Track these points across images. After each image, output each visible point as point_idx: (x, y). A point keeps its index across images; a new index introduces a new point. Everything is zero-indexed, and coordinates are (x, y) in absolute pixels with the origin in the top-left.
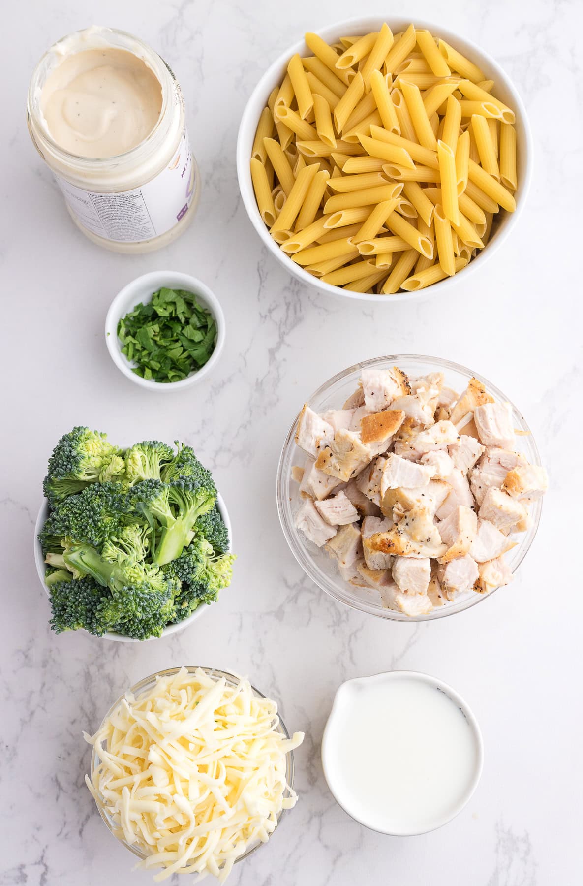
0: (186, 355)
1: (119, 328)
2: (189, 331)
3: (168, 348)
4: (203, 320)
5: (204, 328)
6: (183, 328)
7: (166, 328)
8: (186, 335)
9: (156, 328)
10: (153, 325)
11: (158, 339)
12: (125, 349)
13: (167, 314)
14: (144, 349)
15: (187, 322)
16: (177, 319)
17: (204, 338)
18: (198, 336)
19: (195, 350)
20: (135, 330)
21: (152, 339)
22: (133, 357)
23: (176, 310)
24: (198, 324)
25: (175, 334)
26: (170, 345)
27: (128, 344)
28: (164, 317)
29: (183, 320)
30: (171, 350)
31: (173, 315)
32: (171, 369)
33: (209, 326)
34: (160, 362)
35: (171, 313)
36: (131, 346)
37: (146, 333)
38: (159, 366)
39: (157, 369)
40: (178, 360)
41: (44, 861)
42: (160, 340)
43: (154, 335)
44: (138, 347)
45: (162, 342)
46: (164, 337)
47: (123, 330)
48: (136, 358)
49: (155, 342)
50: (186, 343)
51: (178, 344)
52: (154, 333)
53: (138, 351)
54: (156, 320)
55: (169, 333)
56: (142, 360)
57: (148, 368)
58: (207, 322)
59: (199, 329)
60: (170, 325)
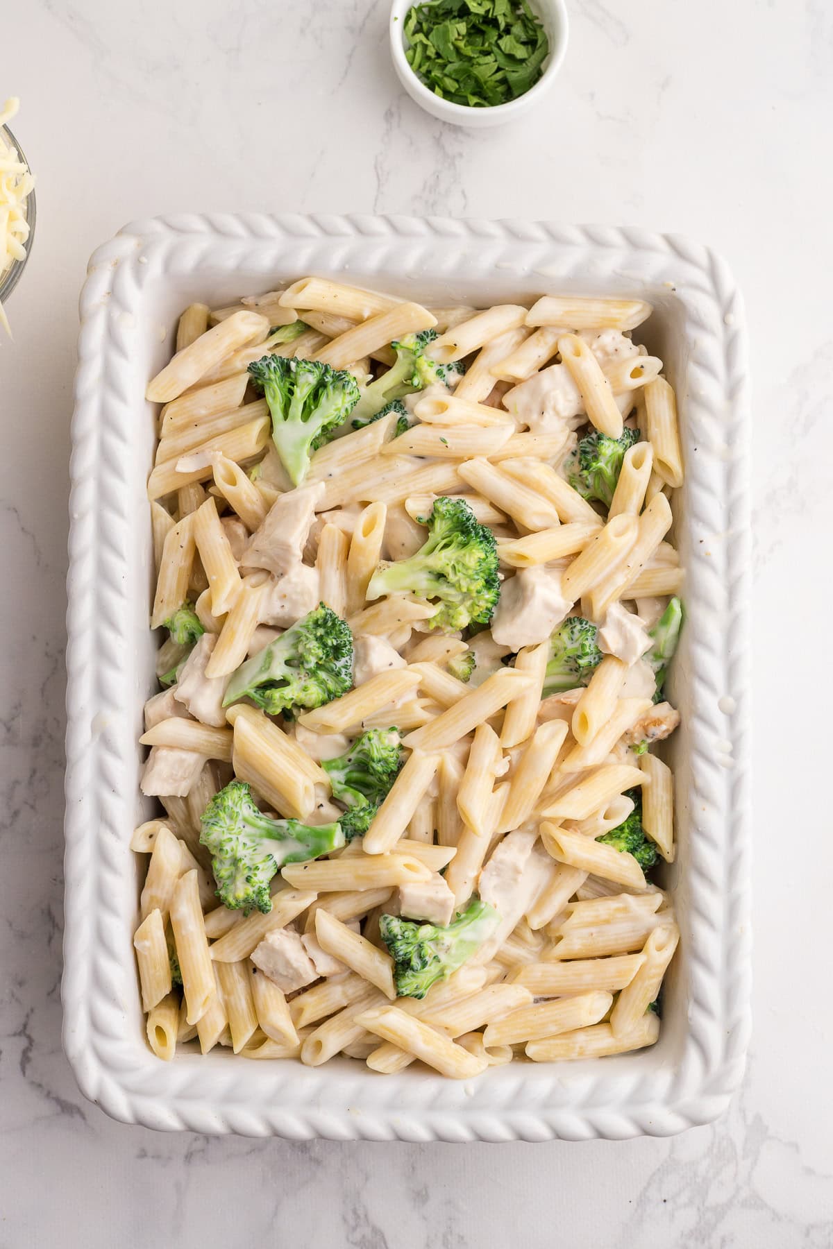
0: (499, 76)
1: (408, 17)
2: (507, 43)
3: (475, 61)
4: (531, 33)
5: (531, 43)
6: (500, 37)
7: (476, 31)
8: (503, 48)
9: (462, 27)
10: (459, 23)
11: (461, 44)
12: (411, 53)
13: (481, 11)
14: (438, 55)
15: (508, 31)
16: (494, 22)
17: (530, 57)
18: (521, 52)
19: (513, 71)
20: (431, 26)
21: (453, 44)
22: (420, 66)
23: (494, 9)
24: (524, 38)
25: (487, 45)
26: (478, 57)
27: (416, 45)
28: (477, 15)
29: (502, 26)
30: (479, 64)
31: (490, 16)
32: (474, 94)
33: (539, 42)
34: (457, 81)
35: (488, 12)
36: (419, 49)
37: (446, 33)
38: (457, 86)
39: (453, 90)
40: (486, 82)
41: (28, 1032)
42: (465, 46)
43: (456, 40)
44: (431, 52)
45: (468, 51)
46: (469, 43)
47: (413, 23)
48: (424, 69)
49: (457, 49)
50: (501, 59)
51: (490, 59)
52: (456, 36)
53: (428, 58)
54: (465, 18)
55: (479, 40)
56: (433, 74)
57: (439, 86)
58: (536, 36)
59: (524, 43)
60: (483, 28)
